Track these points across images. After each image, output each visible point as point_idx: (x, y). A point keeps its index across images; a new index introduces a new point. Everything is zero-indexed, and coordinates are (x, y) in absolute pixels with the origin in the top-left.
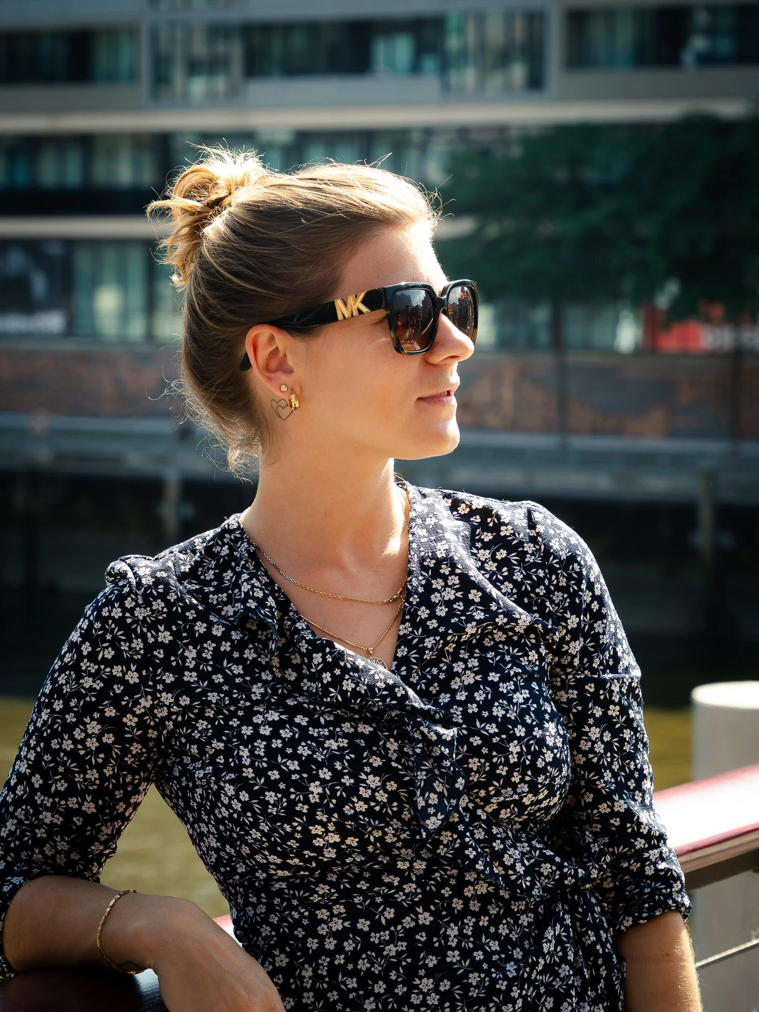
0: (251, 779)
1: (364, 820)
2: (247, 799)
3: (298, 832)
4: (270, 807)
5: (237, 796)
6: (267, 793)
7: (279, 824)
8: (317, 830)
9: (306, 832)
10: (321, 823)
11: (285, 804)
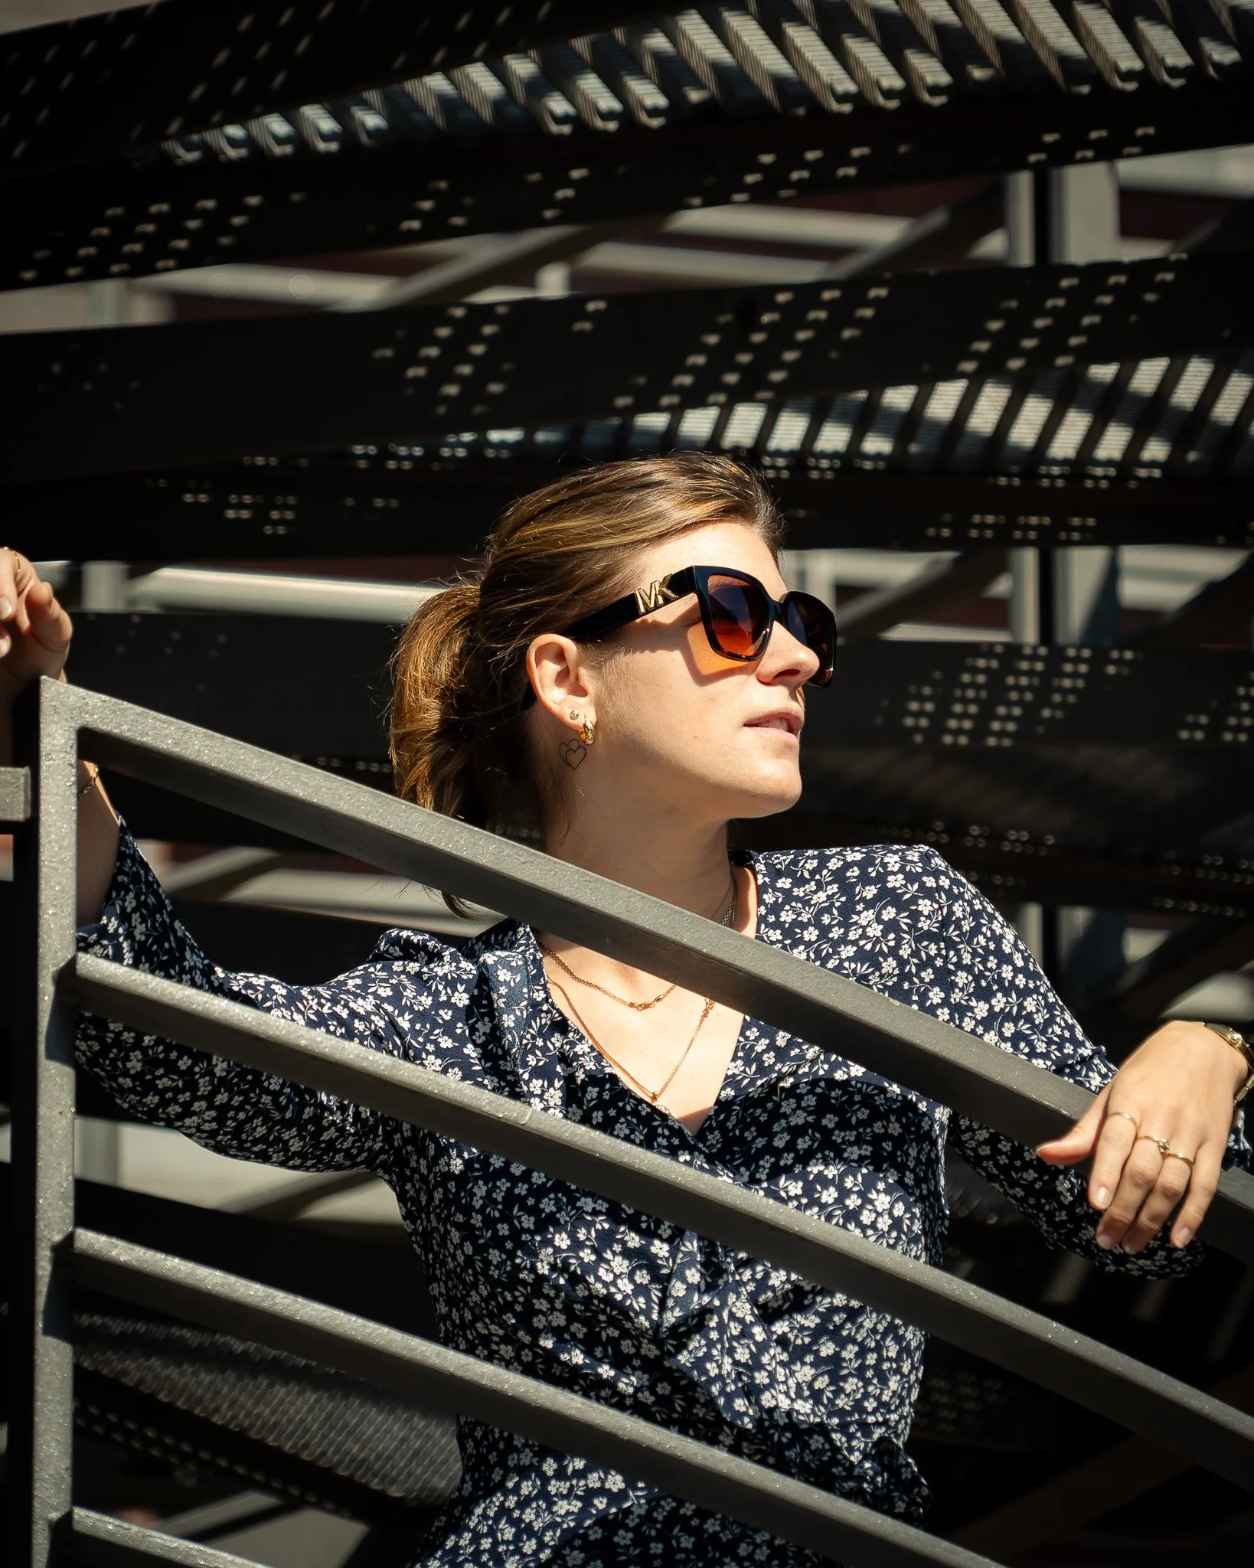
0: (477, 1229)
1: (598, 1306)
2: (471, 1253)
3: (519, 1303)
4: (492, 1268)
5: (461, 1246)
6: (491, 1251)
7: (499, 1290)
8: (542, 1305)
9: (528, 1304)
10: (547, 1297)
11: (509, 1268)
